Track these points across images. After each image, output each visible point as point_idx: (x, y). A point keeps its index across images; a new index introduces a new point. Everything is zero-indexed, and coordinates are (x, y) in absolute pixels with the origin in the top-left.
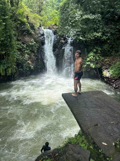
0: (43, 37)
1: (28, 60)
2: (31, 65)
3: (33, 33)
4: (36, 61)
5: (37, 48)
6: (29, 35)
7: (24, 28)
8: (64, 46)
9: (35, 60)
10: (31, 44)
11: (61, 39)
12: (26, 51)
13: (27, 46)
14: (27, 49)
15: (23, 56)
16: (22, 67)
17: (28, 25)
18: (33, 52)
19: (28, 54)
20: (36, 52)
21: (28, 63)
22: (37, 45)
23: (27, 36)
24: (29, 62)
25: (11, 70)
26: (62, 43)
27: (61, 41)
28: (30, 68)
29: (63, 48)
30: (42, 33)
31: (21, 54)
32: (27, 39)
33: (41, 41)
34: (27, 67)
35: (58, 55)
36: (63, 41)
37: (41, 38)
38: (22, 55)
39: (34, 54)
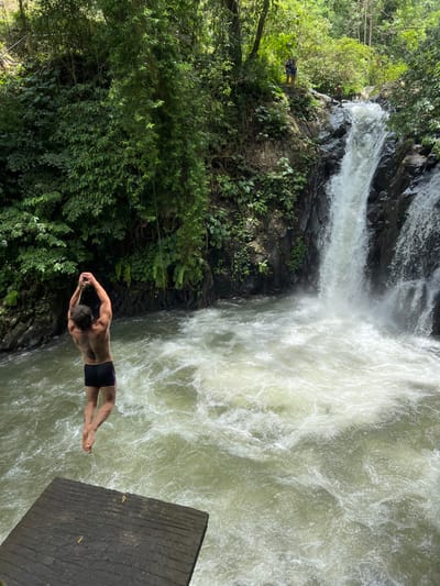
0: (337, 141)
1: (253, 239)
2: (260, 258)
3: (295, 129)
4: (286, 241)
5: (299, 190)
6: (280, 138)
7: (263, 113)
8: (416, 184)
9: (281, 239)
10: (273, 176)
11: (409, 151)
12: (251, 205)
13: (258, 186)
14: (255, 196)
15: (236, 223)
16: (228, 264)
17: (286, 98)
18: (281, 206)
19: (258, 215)
20: (290, 205)
21: (251, 250)
22: (300, 178)
23: (267, 143)
24: (255, 245)
25: (185, 273)
26: (410, 169)
27: (407, 158)
28: (254, 267)
29: (408, 191)
30: (336, 126)
31: (231, 215)
32: (265, 156)
33: (324, 160)
34: (244, 265)
35: (382, 218)
36: (419, 160)
37: (324, 148)
38: (234, 219)
39: (281, 214)
